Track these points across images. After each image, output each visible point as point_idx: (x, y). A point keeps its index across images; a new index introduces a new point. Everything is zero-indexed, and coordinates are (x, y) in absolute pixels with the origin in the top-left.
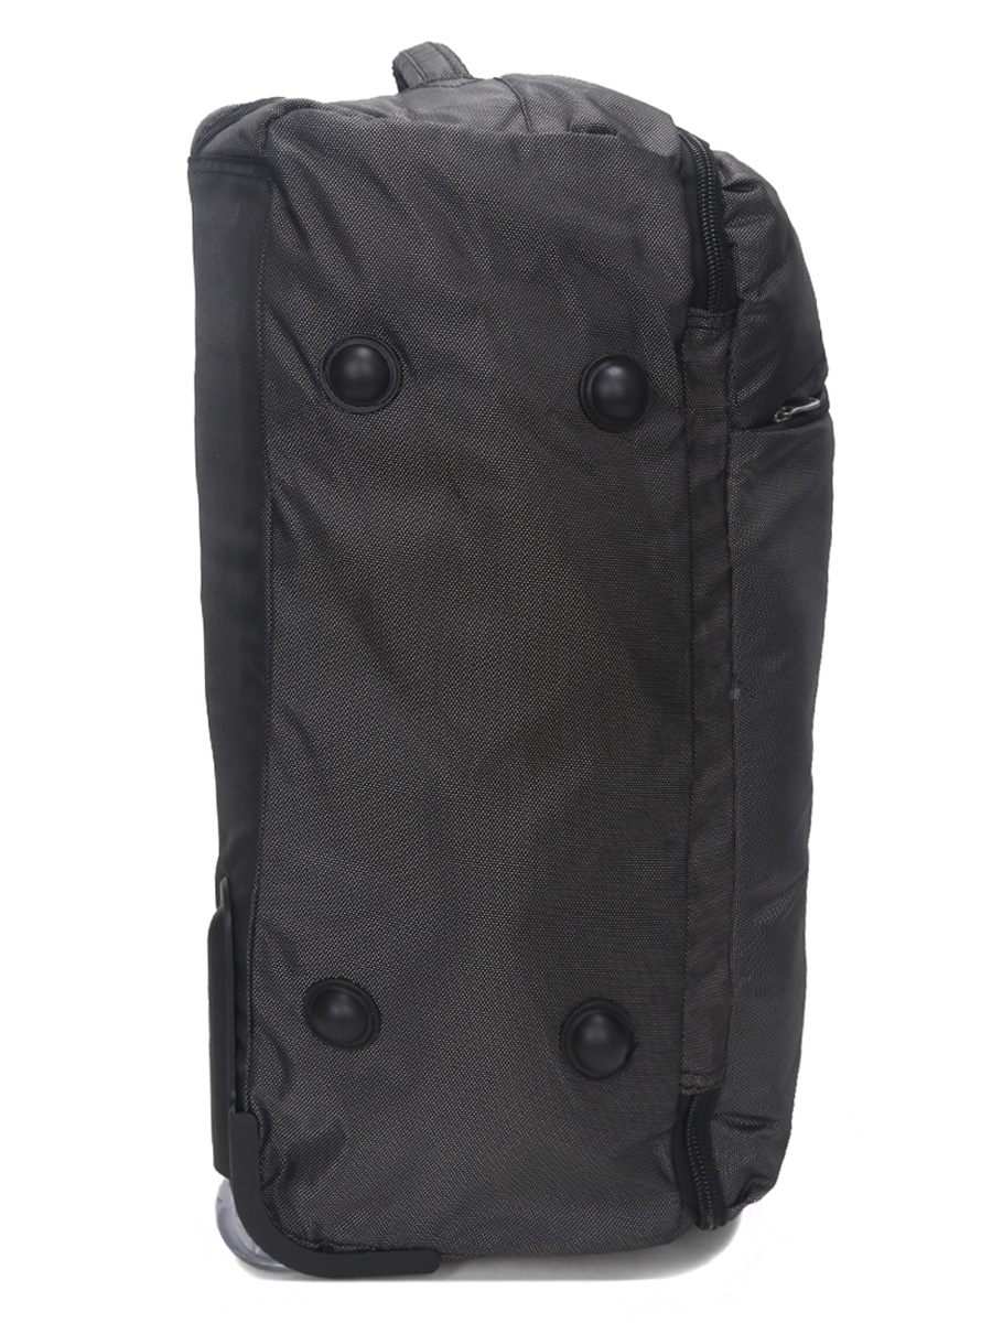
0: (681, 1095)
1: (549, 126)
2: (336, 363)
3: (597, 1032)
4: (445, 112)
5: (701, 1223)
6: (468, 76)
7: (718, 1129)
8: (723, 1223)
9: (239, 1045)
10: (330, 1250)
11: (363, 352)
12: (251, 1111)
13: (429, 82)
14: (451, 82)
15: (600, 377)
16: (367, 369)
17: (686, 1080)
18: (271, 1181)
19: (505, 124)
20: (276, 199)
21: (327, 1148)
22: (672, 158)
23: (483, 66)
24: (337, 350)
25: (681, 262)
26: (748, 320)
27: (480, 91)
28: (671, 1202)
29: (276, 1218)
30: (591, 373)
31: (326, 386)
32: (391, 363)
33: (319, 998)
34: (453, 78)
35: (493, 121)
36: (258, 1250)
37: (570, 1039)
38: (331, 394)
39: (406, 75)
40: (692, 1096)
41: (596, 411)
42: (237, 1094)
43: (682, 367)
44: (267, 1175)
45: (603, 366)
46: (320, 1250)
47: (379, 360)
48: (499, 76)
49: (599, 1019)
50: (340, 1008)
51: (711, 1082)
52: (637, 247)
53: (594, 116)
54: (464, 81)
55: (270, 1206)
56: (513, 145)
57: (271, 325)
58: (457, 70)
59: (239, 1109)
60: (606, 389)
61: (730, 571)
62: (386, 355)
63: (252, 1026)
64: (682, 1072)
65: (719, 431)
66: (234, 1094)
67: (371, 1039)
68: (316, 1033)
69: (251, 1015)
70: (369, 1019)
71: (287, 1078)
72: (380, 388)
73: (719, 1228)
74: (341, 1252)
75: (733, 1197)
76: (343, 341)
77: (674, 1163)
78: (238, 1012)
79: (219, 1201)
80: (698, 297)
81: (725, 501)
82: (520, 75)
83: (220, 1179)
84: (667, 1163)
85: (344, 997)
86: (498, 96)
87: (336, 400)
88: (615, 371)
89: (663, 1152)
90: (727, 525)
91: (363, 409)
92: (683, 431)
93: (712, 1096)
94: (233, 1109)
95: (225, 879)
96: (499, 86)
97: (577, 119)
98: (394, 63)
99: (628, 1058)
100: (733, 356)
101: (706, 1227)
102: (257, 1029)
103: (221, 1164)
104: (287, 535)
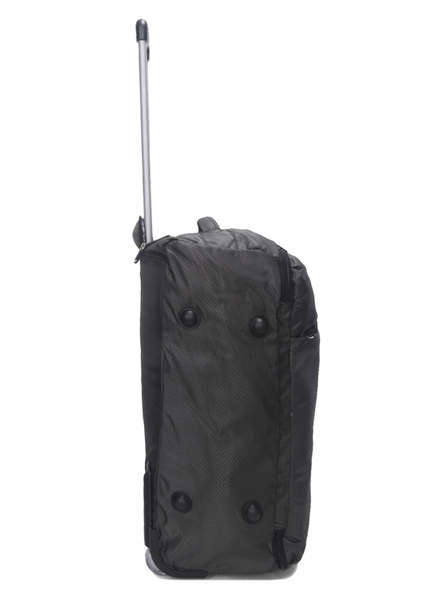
0: (275, 529)
1: (242, 246)
2: (182, 315)
3: (252, 510)
4: (213, 241)
5: (280, 568)
6: (220, 229)
7: (285, 541)
8: (286, 569)
9: (152, 510)
10: (177, 570)
11: (190, 312)
12: (156, 529)
13: (209, 231)
14: (214, 231)
15: (255, 322)
16: (191, 317)
17: (277, 525)
18: (161, 549)
19: (230, 245)
20: (167, 266)
21: (177, 540)
22: (276, 257)
23: (223, 226)
24: (183, 311)
25: (278, 290)
26: (296, 306)
27: (223, 235)
28: (272, 560)
29: (162, 560)
30: (253, 320)
31: (180, 321)
32: (198, 315)
33: (175, 497)
34: (215, 230)
35: (227, 245)
36: (158, 569)
37: (245, 511)
38: (181, 323)
39: (202, 227)
40: (278, 530)
41: (254, 332)
42: (152, 524)
43: (278, 319)
44: (160, 548)
45: (256, 319)
46: (174, 569)
47: (195, 314)
48: (228, 229)
49: (253, 507)
50: (181, 500)
51: (284, 527)
52: (266, 284)
53: (256, 244)
54: (219, 230)
55: (161, 556)
56: (232, 253)
57: (165, 302)
58: (216, 227)
59: (152, 528)
60: (257, 325)
61: (290, 379)
62: (196, 313)
63: (156, 505)
64: (275, 523)
65: (287, 338)
66: (151, 524)
67: (190, 510)
68: (175, 508)
69: (156, 502)
70: (189, 504)
71: (166, 520)
72: (195, 322)
73: (285, 570)
74: (180, 571)
75: (289, 561)
76: (185, 308)
77: (273, 548)
78: (152, 500)
79: (146, 555)
80: (283, 299)
81: (289, 358)
82: (234, 229)
83: (146, 548)
84: (271, 548)
85: (182, 497)
86: (228, 237)
87: (182, 325)
88: (259, 320)
89: (270, 544)
90: (289, 365)
91: (190, 328)
92: (278, 338)
93: (284, 530)
94: (150, 528)
95: (148, 462)
96: (228, 233)
97: (250, 245)
98: (198, 223)
99: (261, 518)
100: (292, 317)
101: (281, 569)
102: (158, 505)
103: (147, 544)
104: (168, 363)
